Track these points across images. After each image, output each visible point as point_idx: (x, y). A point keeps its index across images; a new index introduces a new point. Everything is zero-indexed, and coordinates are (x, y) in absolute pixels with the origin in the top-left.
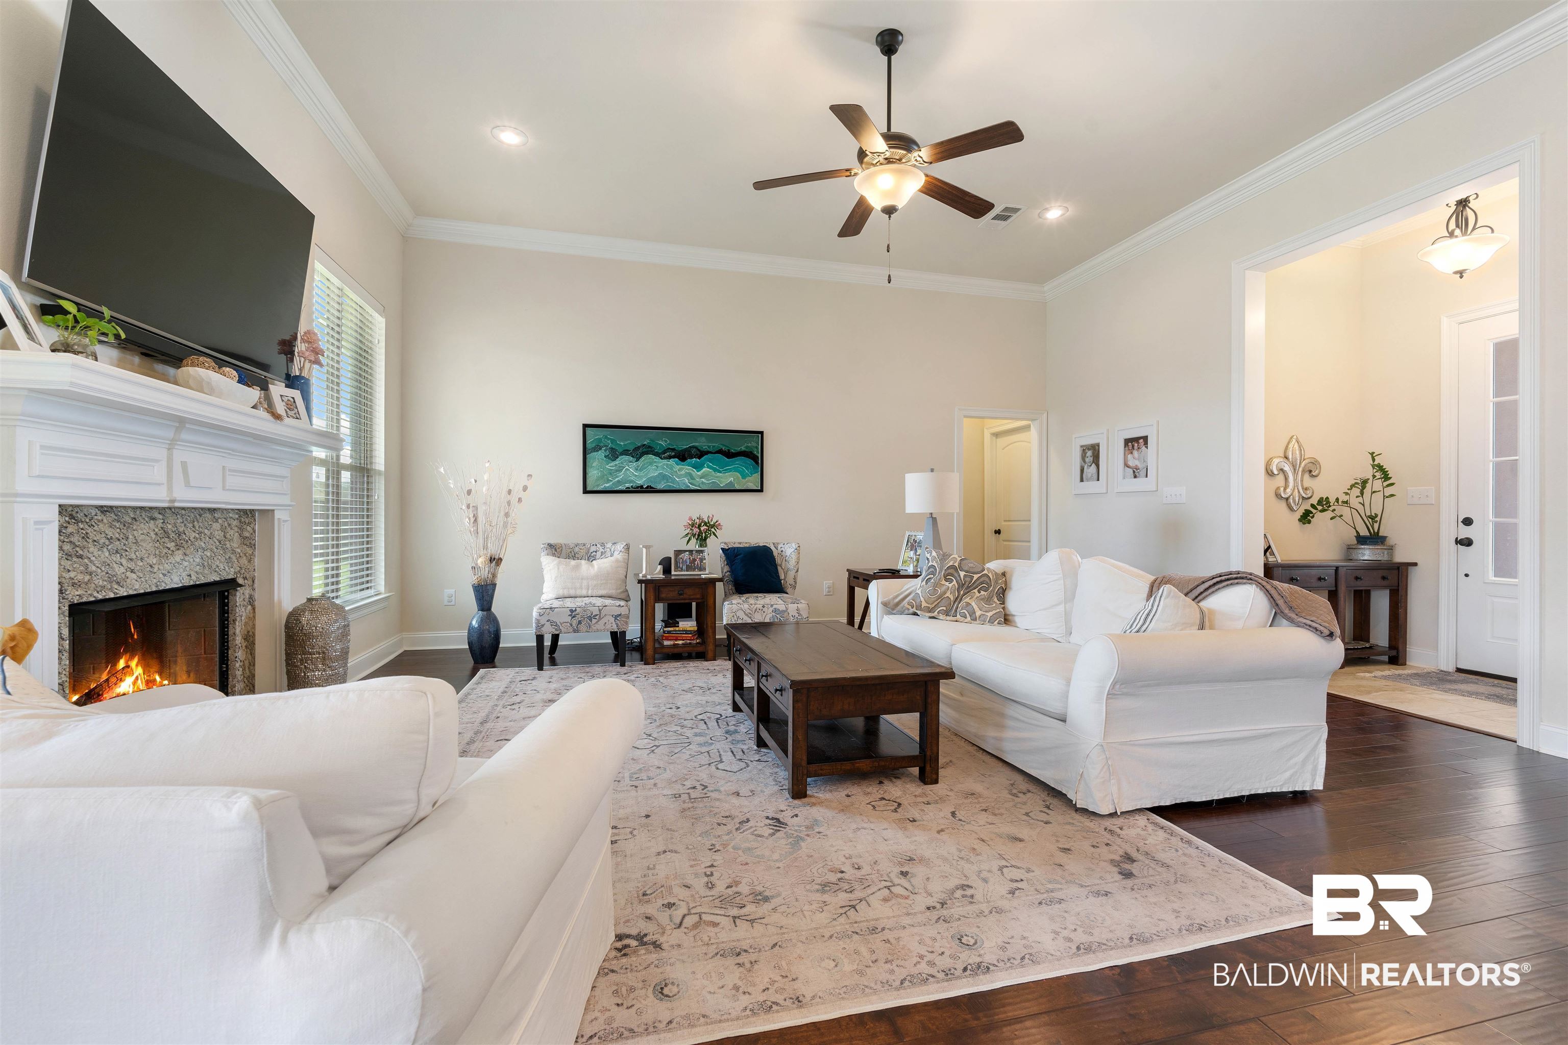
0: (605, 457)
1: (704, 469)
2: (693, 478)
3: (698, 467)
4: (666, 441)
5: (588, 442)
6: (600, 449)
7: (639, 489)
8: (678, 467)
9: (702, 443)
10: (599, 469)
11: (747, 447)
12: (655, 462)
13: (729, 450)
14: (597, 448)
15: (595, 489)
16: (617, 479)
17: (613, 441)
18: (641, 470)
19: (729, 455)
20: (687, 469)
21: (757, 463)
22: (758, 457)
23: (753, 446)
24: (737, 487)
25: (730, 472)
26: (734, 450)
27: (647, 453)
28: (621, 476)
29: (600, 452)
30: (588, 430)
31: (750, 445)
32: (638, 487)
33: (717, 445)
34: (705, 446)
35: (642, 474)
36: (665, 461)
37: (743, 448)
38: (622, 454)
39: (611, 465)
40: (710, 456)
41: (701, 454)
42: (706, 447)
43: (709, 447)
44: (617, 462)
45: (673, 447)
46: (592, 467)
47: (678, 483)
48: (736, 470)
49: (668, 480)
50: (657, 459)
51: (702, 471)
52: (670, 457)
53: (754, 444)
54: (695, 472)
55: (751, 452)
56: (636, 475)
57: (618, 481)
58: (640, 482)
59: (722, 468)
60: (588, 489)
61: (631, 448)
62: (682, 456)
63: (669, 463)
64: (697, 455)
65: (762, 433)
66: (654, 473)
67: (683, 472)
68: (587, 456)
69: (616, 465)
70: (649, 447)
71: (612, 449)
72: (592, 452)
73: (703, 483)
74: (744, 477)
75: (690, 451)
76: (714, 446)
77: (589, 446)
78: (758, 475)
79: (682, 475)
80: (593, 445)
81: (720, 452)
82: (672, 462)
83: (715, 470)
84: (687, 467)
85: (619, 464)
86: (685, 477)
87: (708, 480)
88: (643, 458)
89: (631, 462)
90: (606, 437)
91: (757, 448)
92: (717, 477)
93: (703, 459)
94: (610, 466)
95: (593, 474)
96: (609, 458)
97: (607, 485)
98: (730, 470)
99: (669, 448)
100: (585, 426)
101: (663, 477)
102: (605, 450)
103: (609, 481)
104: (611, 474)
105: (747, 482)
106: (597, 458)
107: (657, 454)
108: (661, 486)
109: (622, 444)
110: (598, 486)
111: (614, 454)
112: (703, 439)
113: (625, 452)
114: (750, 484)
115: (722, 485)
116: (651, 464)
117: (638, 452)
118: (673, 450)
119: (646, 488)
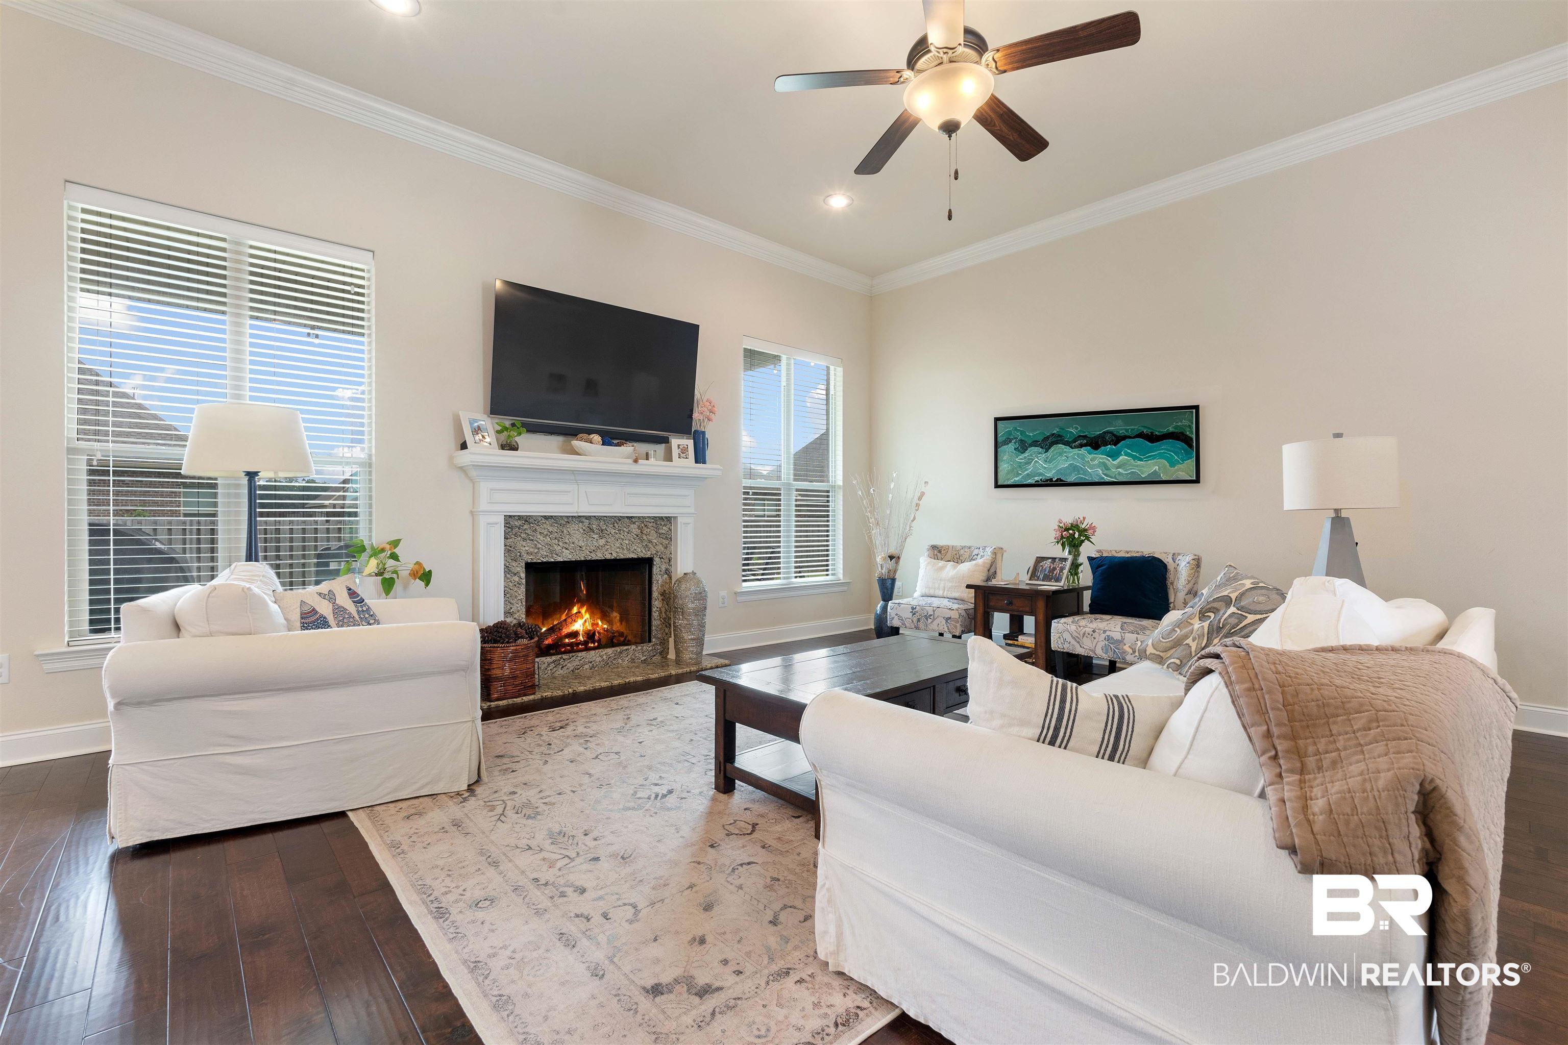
0: (1015, 449)
1: (1121, 458)
2: (1107, 469)
3: (1114, 455)
4: (1077, 428)
5: (999, 435)
6: (1010, 442)
7: (1049, 482)
8: (1091, 456)
9: (1118, 427)
10: (1009, 463)
11: (1176, 427)
12: (1065, 452)
13: (1152, 433)
14: (1007, 441)
15: (1005, 483)
16: (1026, 472)
17: (1022, 433)
18: (1050, 462)
19: (1152, 438)
20: (1100, 458)
21: (1191, 446)
22: (1192, 439)
23: (1185, 426)
24: (1164, 478)
25: (1153, 459)
26: (1159, 432)
27: (1056, 443)
28: (1030, 469)
29: (1010, 444)
30: (999, 423)
31: (1180, 424)
32: (1047, 480)
33: (1137, 428)
34: (1122, 429)
35: (1051, 465)
36: (1076, 451)
37: (1171, 429)
38: (1031, 445)
39: (1019, 457)
40: (1128, 441)
41: (1117, 440)
42: (1123, 431)
43: (1127, 430)
44: (1026, 454)
45: (1085, 434)
46: (1002, 461)
47: (1091, 474)
48: (1161, 456)
49: (1079, 471)
50: (1067, 449)
51: (1118, 460)
52: (1081, 446)
53: (1185, 422)
54: (1110, 462)
55: (1182, 433)
56: (1045, 468)
57: (1028, 474)
58: (1049, 475)
59: (1143, 455)
60: (999, 483)
61: (1040, 438)
62: (1095, 444)
63: (1080, 452)
64: (1112, 440)
65: (1197, 408)
66: (1064, 464)
67: (1096, 462)
68: (999, 450)
69: (1025, 457)
70: (1059, 436)
71: (1021, 440)
72: (1002, 445)
73: (1120, 473)
74: (1172, 464)
75: (1103, 437)
76: (1132, 430)
77: (1000, 440)
78: (1192, 462)
79: (1094, 465)
80: (1004, 438)
81: (1141, 435)
82: (1083, 451)
83: (1135, 458)
84: (1100, 456)
85: (1028, 456)
86: (1099, 467)
87: (1126, 471)
88: (1052, 449)
89: (1040, 453)
90: (1016, 429)
91: (1190, 427)
92: (1137, 466)
93: (1119, 445)
94: (1020, 459)
95: (1004, 467)
96: (1019, 451)
97: (1017, 479)
98: (1154, 457)
99: (1080, 436)
100: (997, 420)
101: (1074, 468)
102: (1015, 443)
103: (1018, 474)
104: (1020, 467)
105: (1178, 470)
106: (1008, 450)
107: (1067, 444)
108: (1072, 479)
109: (1031, 435)
110: (1008, 479)
111: (1023, 447)
112: (1120, 422)
113: (1035, 444)
114: (1181, 473)
115: (1144, 476)
116: (1061, 454)
117: (1048, 443)
118: (1085, 437)
119: (1056, 481)
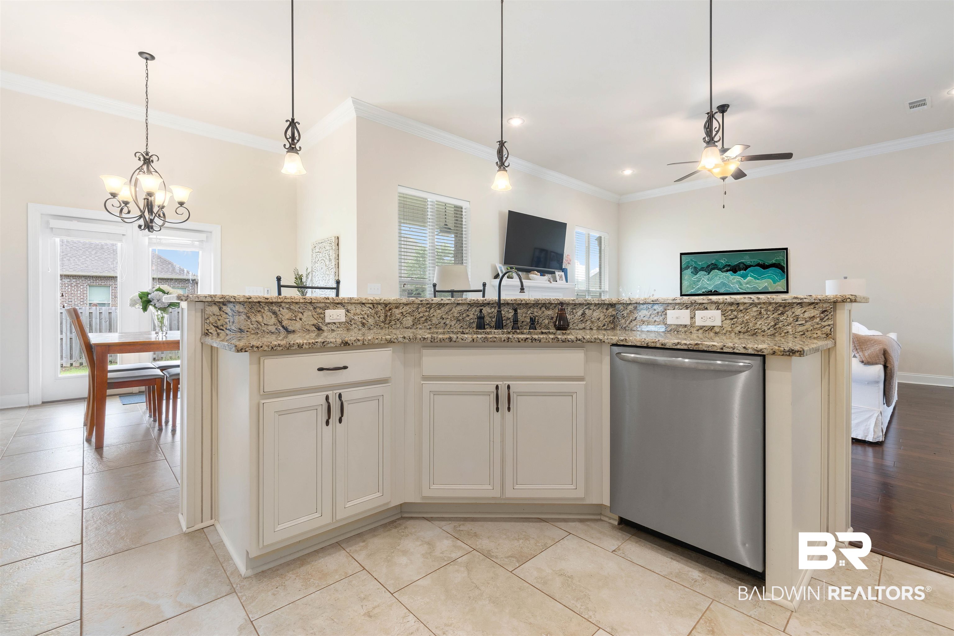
0: (691, 272)
1: (748, 278)
2: (741, 285)
3: (744, 277)
4: (725, 260)
5: (683, 264)
6: (689, 268)
7: (710, 293)
8: (732, 277)
9: (747, 260)
10: (688, 281)
11: (776, 260)
12: (719, 274)
13: (764, 263)
14: (687, 268)
15: (686, 293)
16: (698, 287)
17: (695, 262)
18: (711, 280)
19: (764, 267)
20: (737, 278)
21: (784, 272)
22: (784, 267)
23: (781, 260)
24: (770, 290)
25: (765, 279)
26: (768, 263)
27: (714, 269)
28: (700, 284)
29: (689, 269)
30: (683, 256)
31: (778, 258)
33: (756, 261)
34: (749, 261)
35: (711, 283)
36: (724, 274)
37: (774, 261)
38: (700, 270)
39: (694, 278)
40: (752, 268)
41: (746, 267)
42: (749, 262)
43: (751, 262)
44: (698, 276)
45: (729, 264)
46: (685, 279)
47: (732, 288)
48: (769, 277)
49: (726, 286)
50: (719, 272)
51: (747, 279)
52: (727, 271)
53: (781, 258)
54: (743, 281)
55: (779, 264)
56: (708, 284)
57: (698, 288)
58: (710, 288)
59: (759, 277)
60: (683, 294)
61: (705, 266)
62: (734, 269)
63: (727, 274)
64: (744, 268)
65: (786, 249)
66: (718, 282)
67: (735, 281)
68: (682, 273)
69: (697, 278)
70: (716, 265)
71: (695, 267)
72: (684, 270)
73: (748, 287)
74: (775, 282)
75: (739, 266)
76: (754, 261)
77: (683, 267)
78: (784, 281)
79: (734, 282)
80: (685, 266)
81: (758, 265)
82: (729, 274)
83: (755, 278)
84: (737, 277)
85: (699, 277)
86: (737, 283)
87: (751, 286)
88: (712, 272)
89: (705, 275)
90: (692, 260)
91: (783, 260)
92: (756, 283)
93: (747, 271)
94: (694, 279)
95: (685, 283)
96: (694, 273)
97: (692, 291)
98: (765, 278)
99: (726, 265)
100: (681, 254)
101: (723, 284)
102: (691, 269)
103: (693, 288)
104: (694, 283)
105: (778, 285)
106: (688, 272)
107: (720, 269)
108: (722, 291)
109: (700, 264)
110: (688, 291)
111: (696, 271)
112: (747, 257)
113: (702, 269)
114: (779, 287)
115: (760, 289)
116: (716, 276)
117: (709, 268)
118: (729, 265)
119: (714, 292)
